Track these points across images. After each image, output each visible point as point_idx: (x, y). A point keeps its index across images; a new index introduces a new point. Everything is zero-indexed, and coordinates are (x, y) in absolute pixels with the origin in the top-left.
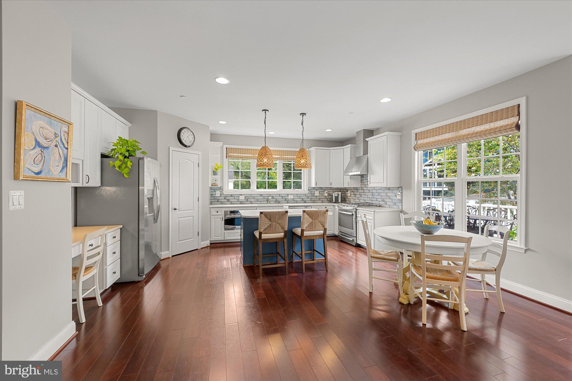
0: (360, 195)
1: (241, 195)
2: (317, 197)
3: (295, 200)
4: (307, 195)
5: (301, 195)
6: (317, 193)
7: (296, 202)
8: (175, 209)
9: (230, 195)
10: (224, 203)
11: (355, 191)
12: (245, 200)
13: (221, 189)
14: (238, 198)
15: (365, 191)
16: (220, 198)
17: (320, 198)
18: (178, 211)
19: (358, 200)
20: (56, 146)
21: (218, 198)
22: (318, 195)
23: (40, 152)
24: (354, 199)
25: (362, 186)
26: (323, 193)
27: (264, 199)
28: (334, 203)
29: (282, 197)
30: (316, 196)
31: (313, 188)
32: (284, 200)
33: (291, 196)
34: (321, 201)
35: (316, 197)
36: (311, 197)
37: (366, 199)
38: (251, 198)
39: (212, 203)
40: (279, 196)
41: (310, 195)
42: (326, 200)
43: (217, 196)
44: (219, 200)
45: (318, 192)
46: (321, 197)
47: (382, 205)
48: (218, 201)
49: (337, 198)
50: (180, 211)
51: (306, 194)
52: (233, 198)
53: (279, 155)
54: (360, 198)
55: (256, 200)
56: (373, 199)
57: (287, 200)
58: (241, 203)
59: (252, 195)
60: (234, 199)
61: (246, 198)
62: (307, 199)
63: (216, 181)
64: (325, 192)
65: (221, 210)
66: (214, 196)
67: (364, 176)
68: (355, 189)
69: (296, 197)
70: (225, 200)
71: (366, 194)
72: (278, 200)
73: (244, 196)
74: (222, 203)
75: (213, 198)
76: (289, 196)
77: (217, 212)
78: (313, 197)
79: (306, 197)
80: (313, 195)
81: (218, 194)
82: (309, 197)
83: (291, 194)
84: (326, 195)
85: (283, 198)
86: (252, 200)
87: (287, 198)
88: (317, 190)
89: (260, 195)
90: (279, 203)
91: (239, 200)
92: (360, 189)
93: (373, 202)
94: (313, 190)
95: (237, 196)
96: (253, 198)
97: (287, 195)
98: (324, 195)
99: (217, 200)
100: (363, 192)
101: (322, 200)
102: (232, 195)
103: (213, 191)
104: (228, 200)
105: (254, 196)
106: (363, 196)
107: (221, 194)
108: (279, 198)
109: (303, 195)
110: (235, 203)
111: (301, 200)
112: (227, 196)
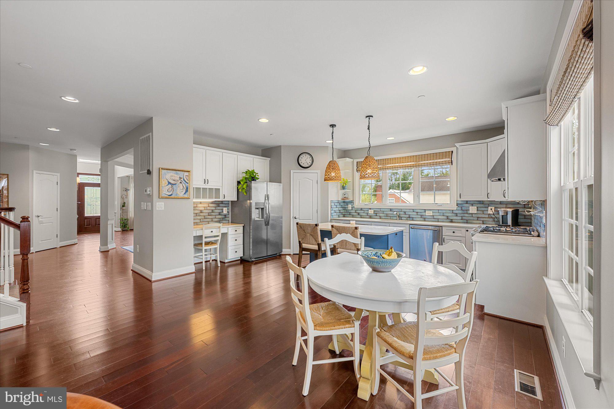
1: (370, 209)
2: (474, 216)
3: (435, 217)
4: (454, 212)
5: (444, 212)
6: (473, 210)
7: (437, 220)
8: (295, 218)
9: (360, 209)
10: (355, 216)
12: (375, 214)
13: (352, 203)
14: (367, 212)
16: (352, 211)
17: (478, 218)
18: (299, 220)
20: (181, 183)
21: (349, 211)
22: (476, 212)
23: (171, 186)
26: (486, 209)
29: (417, 212)
30: (472, 214)
31: (466, 202)
32: (420, 216)
33: (429, 212)
34: (481, 222)
35: (471, 215)
36: (462, 215)
38: (380, 212)
39: (346, 216)
40: (413, 212)
41: (460, 212)
42: (491, 220)
43: (349, 209)
44: (351, 214)
45: (476, 207)
46: (480, 216)
49: (505, 218)
51: (452, 210)
52: (363, 211)
53: (413, 162)
55: (386, 215)
57: (424, 217)
59: (381, 210)
60: (364, 213)
61: (375, 212)
62: (455, 218)
63: (346, 195)
64: (490, 208)
66: (347, 209)
69: (437, 214)
70: (356, 214)
72: (411, 216)
73: (373, 210)
74: (353, 216)
75: (346, 211)
76: (426, 212)
78: (466, 215)
79: (454, 215)
81: (350, 207)
82: (458, 215)
83: (430, 210)
85: (418, 214)
86: (381, 215)
87: (424, 214)
89: (390, 210)
90: (413, 220)
91: (368, 214)
94: (466, 205)
95: (367, 210)
96: (382, 212)
97: (424, 210)
98: (486, 213)
99: (349, 213)
101: (482, 219)
102: (362, 209)
103: (346, 204)
104: (359, 214)
105: (383, 210)
107: (352, 208)
108: (413, 214)
109: (449, 212)
110: (365, 217)
111: (445, 217)
112: (357, 209)
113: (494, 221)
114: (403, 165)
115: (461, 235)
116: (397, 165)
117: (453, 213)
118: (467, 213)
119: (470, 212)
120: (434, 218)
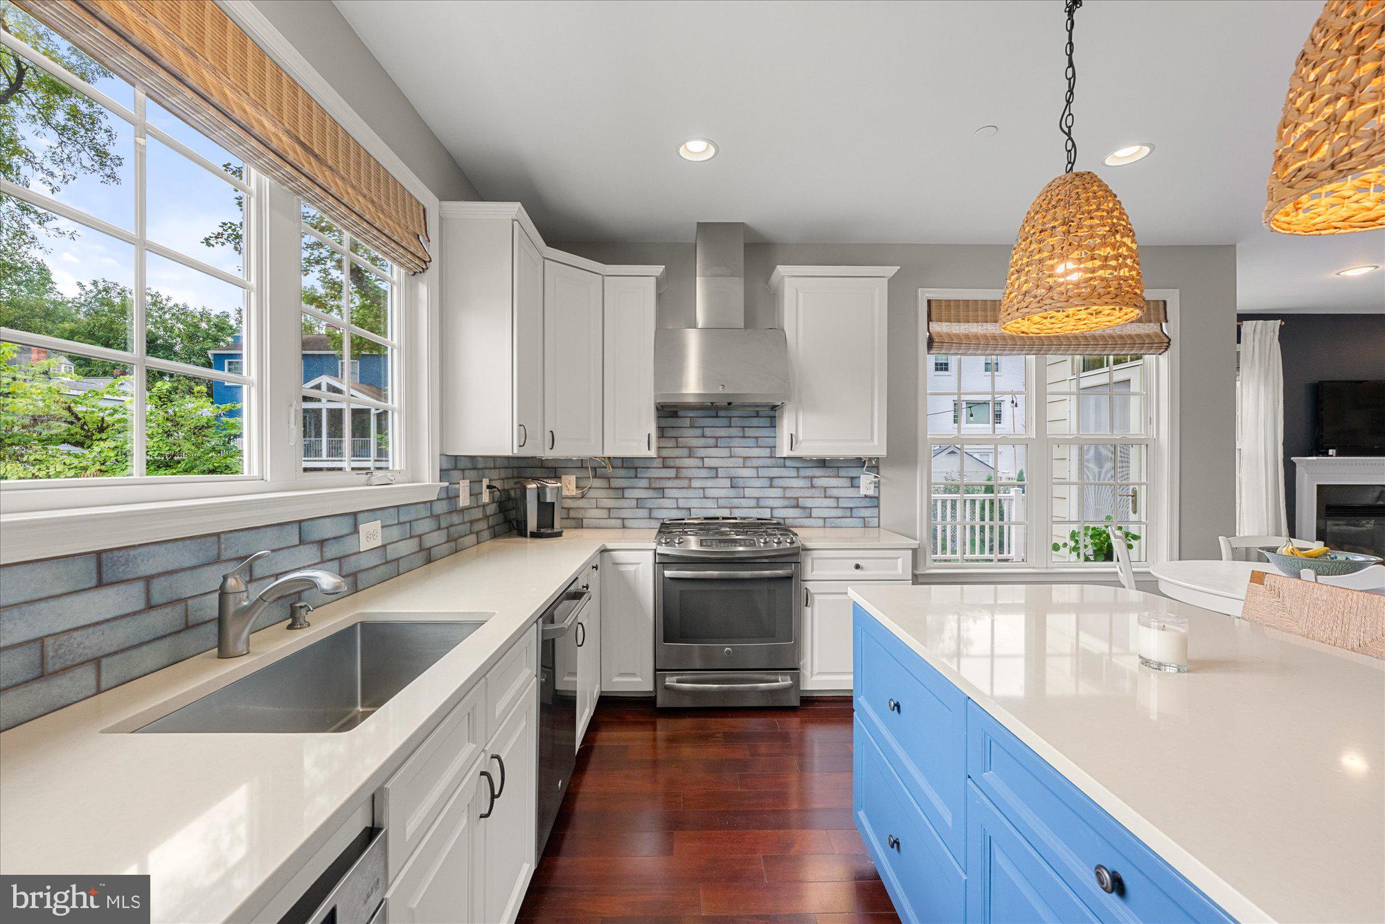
0: (654, 489)
2: (465, 517)
3: (389, 553)
4: (435, 508)
5: (413, 514)
6: (464, 494)
11: (621, 472)
15: (685, 473)
17: (471, 523)
22: (468, 503)
24: (609, 509)
25: (665, 453)
26: (479, 488)
28: (534, 535)
29: (320, 542)
30: (463, 510)
31: (454, 464)
33: (370, 526)
35: (461, 517)
36: (448, 520)
37: (692, 503)
41: (446, 506)
42: (485, 525)
45: (468, 481)
46: (474, 515)
49: (546, 510)
51: (432, 502)
54: (650, 504)
55: (24, 665)
56: (736, 502)
57: (352, 565)
64: (485, 482)
67: (681, 413)
68: (619, 463)
69: (395, 533)
71: (695, 483)
76: (361, 527)
78: (455, 518)
80: (453, 505)
82: (441, 522)
84: (486, 497)
88: (466, 473)
89: (83, 573)
92: (658, 463)
93: (737, 513)
94: (456, 475)
97: (352, 520)
100: (677, 477)
101: (476, 528)
106: (669, 493)
109: (422, 511)
111: (414, 544)
113: (489, 527)
117: (431, 515)
118: (456, 510)
119: (461, 504)
120: (386, 564)
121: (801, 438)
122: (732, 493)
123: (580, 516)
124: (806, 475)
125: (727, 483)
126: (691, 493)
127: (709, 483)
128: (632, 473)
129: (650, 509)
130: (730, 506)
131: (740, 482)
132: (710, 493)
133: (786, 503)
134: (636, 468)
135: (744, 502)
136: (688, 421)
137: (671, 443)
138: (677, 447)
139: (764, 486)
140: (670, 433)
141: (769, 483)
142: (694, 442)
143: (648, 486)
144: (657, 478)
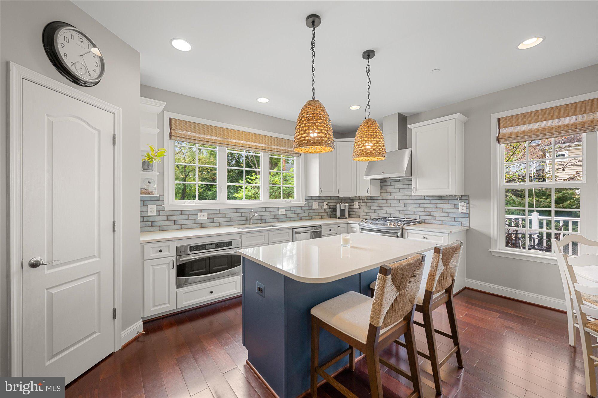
0: (379, 206)
1: (201, 211)
2: (316, 211)
3: (288, 216)
5: (295, 209)
6: (315, 206)
7: (289, 219)
8: (34, 265)
9: (179, 213)
10: (165, 228)
11: (370, 201)
12: (210, 220)
13: (159, 200)
14: (194, 217)
15: (388, 201)
16: (158, 218)
17: (318, 213)
18: (48, 269)
19: (376, 214)
21: (151, 219)
22: (317, 208)
24: (367, 213)
25: (383, 194)
26: (322, 204)
27: (242, 216)
28: (339, 218)
29: (270, 212)
30: (315, 209)
31: (311, 198)
32: (273, 217)
33: (282, 210)
34: (320, 217)
35: (314, 211)
36: (309, 211)
37: (391, 212)
38: (220, 215)
40: (266, 211)
41: (307, 208)
42: (326, 214)
43: (149, 214)
44: (155, 224)
45: (317, 202)
46: (320, 211)
47: (426, 221)
48: (152, 226)
49: (343, 211)
50: (53, 267)
51: (302, 207)
52: (186, 217)
53: (265, 144)
54: (378, 212)
55: (229, 219)
56: (406, 212)
57: (277, 217)
58: (202, 226)
59: (221, 211)
60: (188, 219)
61: (211, 216)
62: (303, 215)
63: (149, 182)
64: (325, 203)
65: (169, 246)
66: (144, 214)
68: (369, 198)
69: (289, 212)
70: (168, 223)
71: (393, 205)
72: (263, 217)
73: (207, 213)
74: (161, 229)
75: (142, 220)
76: (279, 210)
77: (160, 251)
78: (311, 211)
79: (302, 212)
80: (310, 208)
81: (152, 210)
82: (306, 212)
83: (283, 207)
84: (326, 207)
85: (272, 213)
87: (276, 213)
88: (316, 200)
89: (235, 211)
90: (265, 222)
91: (197, 221)
92: (380, 198)
93: (406, 216)
94: (311, 201)
95: (194, 213)
96: (223, 215)
97: (277, 208)
98: (323, 208)
99: (150, 223)
100: (386, 203)
101: (321, 214)
102: (183, 212)
103: (142, 203)
104: (175, 222)
105: (224, 211)
106: (385, 208)
107: (158, 211)
108: (265, 215)
109: (298, 208)
110: (189, 226)
111: (296, 215)
112: (170, 214)
113: (327, 215)
114: (253, 145)
115: (334, 231)
116: (245, 142)
117: (302, 210)
118: (312, 209)
119: (314, 208)
120: (287, 218)
121: (418, 188)
122: (405, 209)
123: (359, 214)
124: (434, 203)
125: (403, 205)
126: (391, 208)
127: (397, 205)
128: (373, 201)
129: (378, 213)
130: (404, 213)
131: (408, 205)
132: (397, 209)
133: (425, 214)
134: (374, 200)
135: (409, 212)
136: (390, 183)
137: (384, 191)
138: (386, 192)
139: (417, 207)
140: (384, 188)
141: (419, 206)
142: (391, 191)
143: (377, 206)
144: (380, 203)
